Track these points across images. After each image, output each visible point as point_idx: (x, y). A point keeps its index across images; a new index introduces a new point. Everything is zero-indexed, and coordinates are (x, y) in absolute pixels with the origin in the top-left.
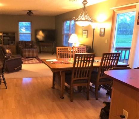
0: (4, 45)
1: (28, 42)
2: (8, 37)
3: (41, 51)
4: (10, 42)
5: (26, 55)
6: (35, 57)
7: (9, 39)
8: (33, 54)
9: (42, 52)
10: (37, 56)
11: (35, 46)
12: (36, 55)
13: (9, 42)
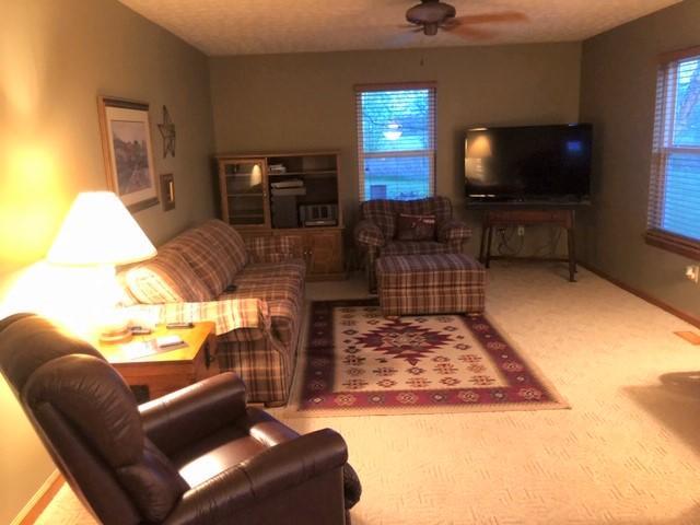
0: (273, 227)
1: (416, 206)
2: (300, 183)
3: (495, 251)
4: (310, 208)
5: (399, 303)
6: (463, 315)
7: (302, 192)
8: (448, 296)
9: (496, 258)
10: (476, 306)
11: (462, 233)
12: (470, 300)
13: (302, 208)
